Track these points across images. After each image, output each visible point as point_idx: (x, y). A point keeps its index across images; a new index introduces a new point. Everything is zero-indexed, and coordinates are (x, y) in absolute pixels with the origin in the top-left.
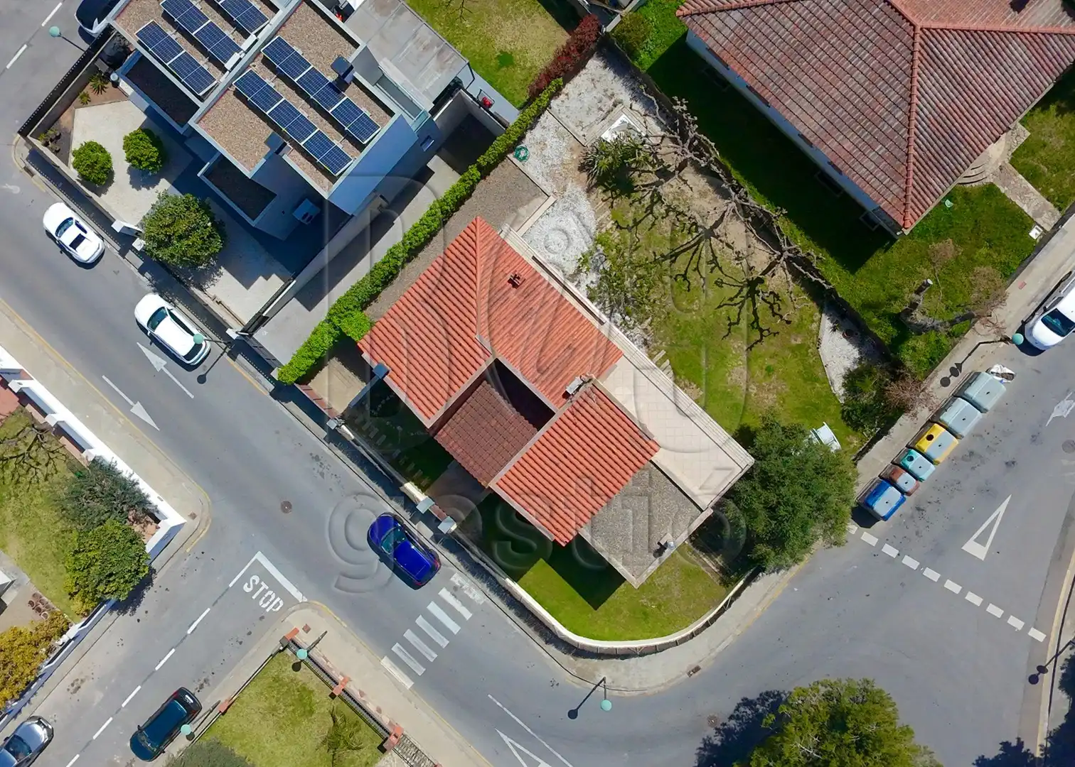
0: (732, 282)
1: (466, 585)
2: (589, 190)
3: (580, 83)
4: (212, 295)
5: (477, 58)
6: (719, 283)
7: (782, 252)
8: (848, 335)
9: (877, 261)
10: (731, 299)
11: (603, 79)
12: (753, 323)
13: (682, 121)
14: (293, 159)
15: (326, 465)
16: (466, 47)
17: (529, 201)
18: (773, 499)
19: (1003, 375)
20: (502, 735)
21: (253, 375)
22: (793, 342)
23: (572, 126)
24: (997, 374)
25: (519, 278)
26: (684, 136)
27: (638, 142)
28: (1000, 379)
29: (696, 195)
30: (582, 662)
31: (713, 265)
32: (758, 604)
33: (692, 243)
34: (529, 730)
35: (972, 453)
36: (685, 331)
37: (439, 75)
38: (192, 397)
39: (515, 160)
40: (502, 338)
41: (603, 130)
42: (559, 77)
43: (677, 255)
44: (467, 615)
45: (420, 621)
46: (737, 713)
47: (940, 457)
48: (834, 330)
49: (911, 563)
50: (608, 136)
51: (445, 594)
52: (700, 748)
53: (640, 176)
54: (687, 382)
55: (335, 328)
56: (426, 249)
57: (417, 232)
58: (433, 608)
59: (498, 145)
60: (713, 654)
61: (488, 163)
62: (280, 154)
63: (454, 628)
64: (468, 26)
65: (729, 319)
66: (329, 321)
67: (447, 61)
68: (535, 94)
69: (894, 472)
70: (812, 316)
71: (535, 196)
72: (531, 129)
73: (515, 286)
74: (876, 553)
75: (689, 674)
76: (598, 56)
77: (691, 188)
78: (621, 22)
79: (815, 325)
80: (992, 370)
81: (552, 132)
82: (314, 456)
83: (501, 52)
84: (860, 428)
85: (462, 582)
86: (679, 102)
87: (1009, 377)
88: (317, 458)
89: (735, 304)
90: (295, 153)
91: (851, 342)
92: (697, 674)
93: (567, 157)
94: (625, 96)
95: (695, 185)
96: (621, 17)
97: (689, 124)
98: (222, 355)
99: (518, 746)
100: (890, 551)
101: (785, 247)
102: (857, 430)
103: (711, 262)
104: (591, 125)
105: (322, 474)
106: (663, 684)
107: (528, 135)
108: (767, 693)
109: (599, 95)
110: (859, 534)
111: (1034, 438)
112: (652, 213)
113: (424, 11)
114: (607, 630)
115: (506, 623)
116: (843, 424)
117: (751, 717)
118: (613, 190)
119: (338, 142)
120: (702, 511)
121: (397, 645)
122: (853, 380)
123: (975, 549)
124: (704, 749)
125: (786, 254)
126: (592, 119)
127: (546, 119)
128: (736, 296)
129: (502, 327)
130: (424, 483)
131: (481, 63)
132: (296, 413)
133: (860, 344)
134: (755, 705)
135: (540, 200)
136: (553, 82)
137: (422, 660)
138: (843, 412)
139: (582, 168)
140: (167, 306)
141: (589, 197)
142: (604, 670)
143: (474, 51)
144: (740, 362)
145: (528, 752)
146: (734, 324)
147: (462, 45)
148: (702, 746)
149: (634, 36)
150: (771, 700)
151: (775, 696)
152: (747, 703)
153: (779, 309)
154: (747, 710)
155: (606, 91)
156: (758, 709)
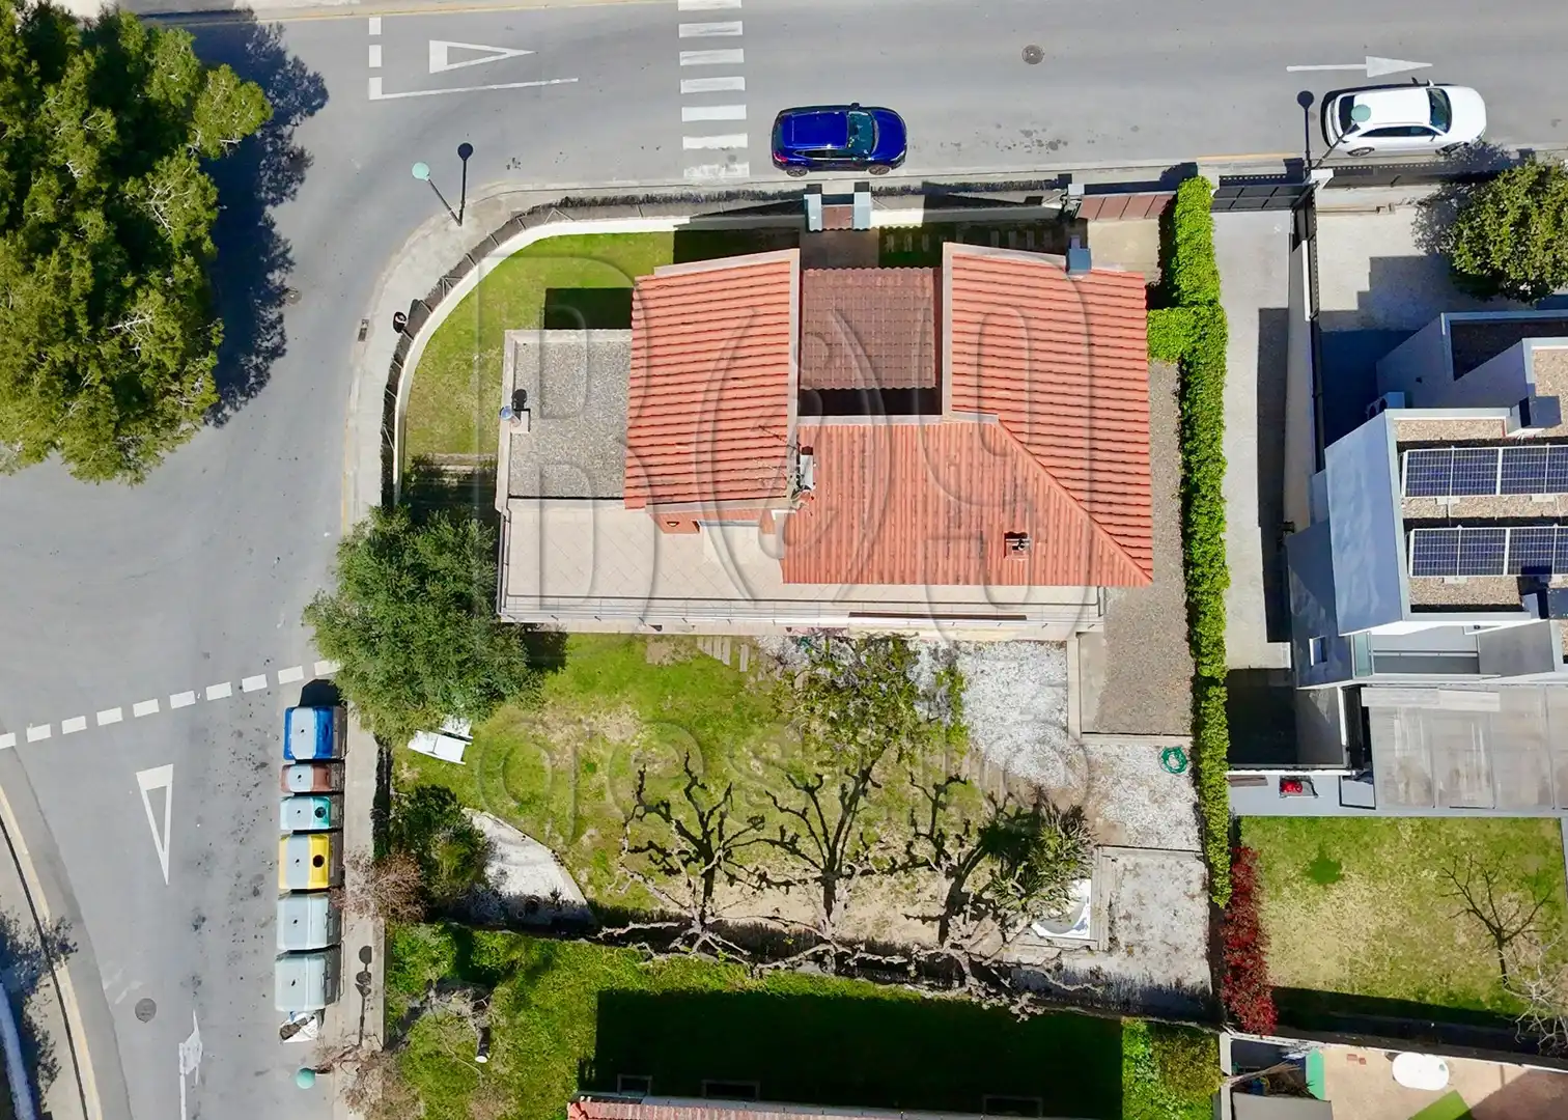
0: (741, 840)
1: (723, 174)
2: (1040, 792)
3: (1190, 931)
4: (1399, 211)
5: (1367, 838)
6: (757, 822)
7: (705, 926)
8: (532, 904)
9: (582, 1039)
10: (723, 816)
11: (1165, 964)
12: (668, 810)
13: (1000, 987)
14: (1489, 422)
15: (1035, 148)
16: (1397, 840)
17: (1103, 702)
18: (433, 588)
19: (295, 1028)
20: (523, 52)
21: (1238, 166)
22: (591, 831)
23: (1144, 859)
24: (304, 1022)
25: (1015, 548)
26: (980, 971)
27: (1032, 903)
28: (297, 1019)
29: (889, 913)
30: (502, 217)
31: (787, 840)
32: (355, 475)
33: (840, 846)
34: (495, 87)
35: (256, 893)
36: (742, 720)
37: (1397, 754)
38: (1290, 69)
39: (1173, 742)
40: (959, 450)
41: (1097, 892)
42: (1227, 906)
43: (847, 809)
44: (690, 143)
45: (739, 83)
46: (279, 330)
47: (286, 849)
48: (555, 895)
49: (219, 692)
50: (1082, 889)
51: (740, 141)
52: (288, 250)
53: (992, 872)
54: (679, 658)
55: (1193, 303)
56: (1178, 518)
57: (1211, 518)
58: (738, 112)
59: (1219, 737)
60: (358, 370)
61: (1208, 699)
62: (1517, 409)
63: (690, 114)
64: (1425, 873)
65: (703, 787)
66: (1211, 303)
67: (1407, 785)
68: (1237, 852)
69: (327, 780)
70: (599, 888)
71: (1101, 718)
72: (1196, 806)
73: (1010, 535)
74: (270, 665)
75: (365, 322)
76: (1205, 990)
77: (908, 917)
78: (1218, 1062)
79: (584, 879)
80: (315, 1022)
81: (1163, 828)
82: (1060, 146)
83: (1342, 877)
84: (414, 796)
85: (730, 173)
86: (1029, 1010)
87: (288, 1032)
88: (1053, 146)
89: (711, 813)
90: (1497, 434)
91: (520, 898)
92: (358, 331)
93: (1110, 811)
94: (1112, 965)
95: (905, 928)
96: (1225, 1075)
97: (988, 994)
98: (1308, 152)
99: (493, 58)
100: (254, 683)
101: (707, 936)
102: (417, 790)
103: (794, 841)
104: (1119, 884)
105: (1028, 134)
106: (386, 282)
107: (1191, 793)
108: (261, 384)
109: (1147, 936)
110: (308, 670)
111: (197, 982)
112: (929, 837)
113: (1508, 839)
114: (508, 280)
115: (635, 177)
116: (440, 784)
117: (259, 340)
118: (1010, 820)
119: (1451, 504)
120: (510, 496)
121: (740, 33)
122: (474, 851)
123: (157, 778)
124: (284, 254)
125: (696, 928)
126: (1125, 894)
127: (1187, 837)
128: (721, 824)
129: (975, 463)
130: (891, 241)
131: (1355, 838)
132: (1137, 172)
133: (505, 905)
134: (265, 359)
135: (1090, 718)
136: (1228, 890)
137: (695, 44)
138: (453, 798)
139: (1077, 814)
140: (1445, 139)
141: (1029, 783)
142: (469, 233)
143: (1381, 843)
144: (636, 744)
145: (473, 63)
146: (690, 787)
147: (1407, 838)
148: (290, 255)
149: (1183, 1057)
150: (252, 380)
151: (252, 389)
152: (276, 352)
153: (651, 858)
154: (269, 344)
155: (1145, 950)
156: (258, 357)
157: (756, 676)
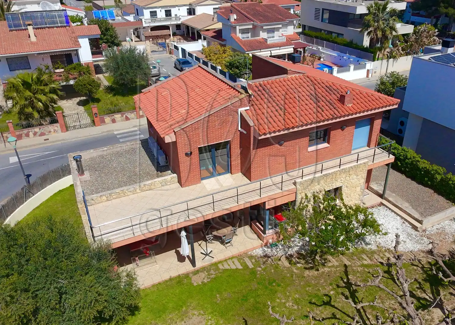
36: (267, 287)
54: (212, 277)
157: (260, 267)
